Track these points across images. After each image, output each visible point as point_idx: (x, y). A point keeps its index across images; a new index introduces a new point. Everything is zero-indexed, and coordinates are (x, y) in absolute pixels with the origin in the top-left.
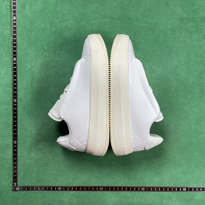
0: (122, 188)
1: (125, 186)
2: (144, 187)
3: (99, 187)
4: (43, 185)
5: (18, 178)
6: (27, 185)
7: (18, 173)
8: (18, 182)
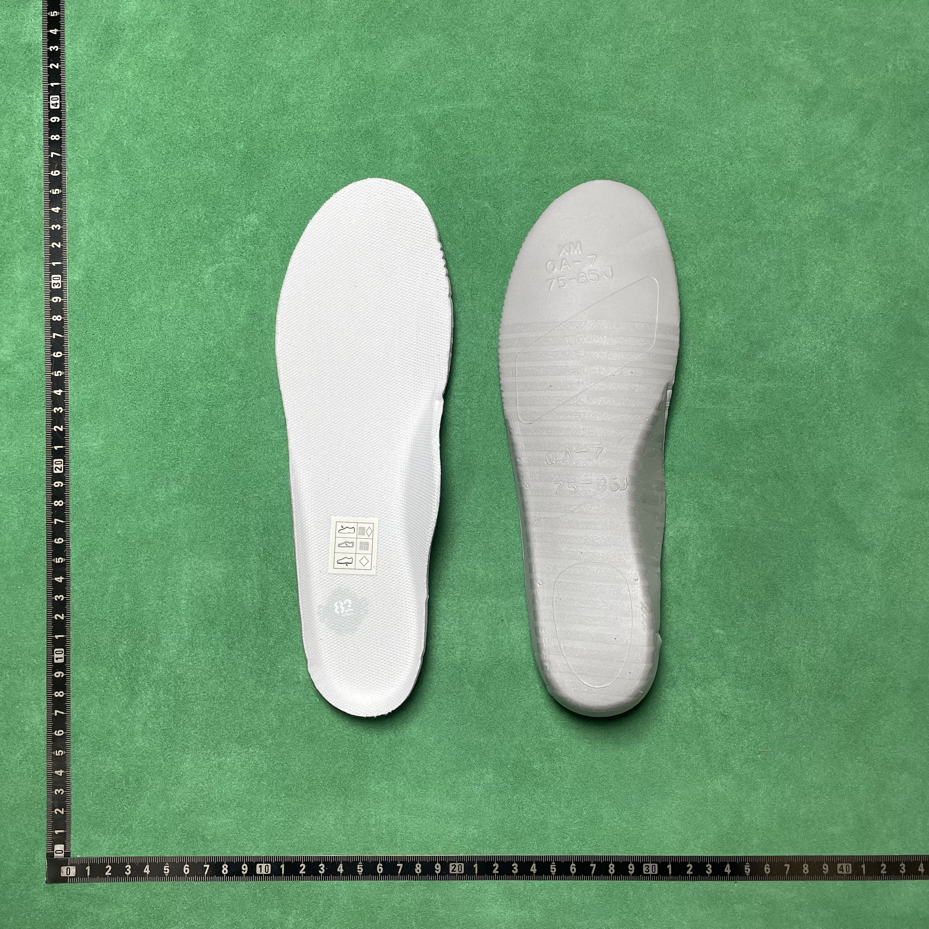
0: (550, 863)
1: (567, 854)
2: (653, 859)
3: (445, 863)
4: (189, 854)
5: (73, 822)
6: (111, 854)
7: (72, 801)
8: (72, 842)
